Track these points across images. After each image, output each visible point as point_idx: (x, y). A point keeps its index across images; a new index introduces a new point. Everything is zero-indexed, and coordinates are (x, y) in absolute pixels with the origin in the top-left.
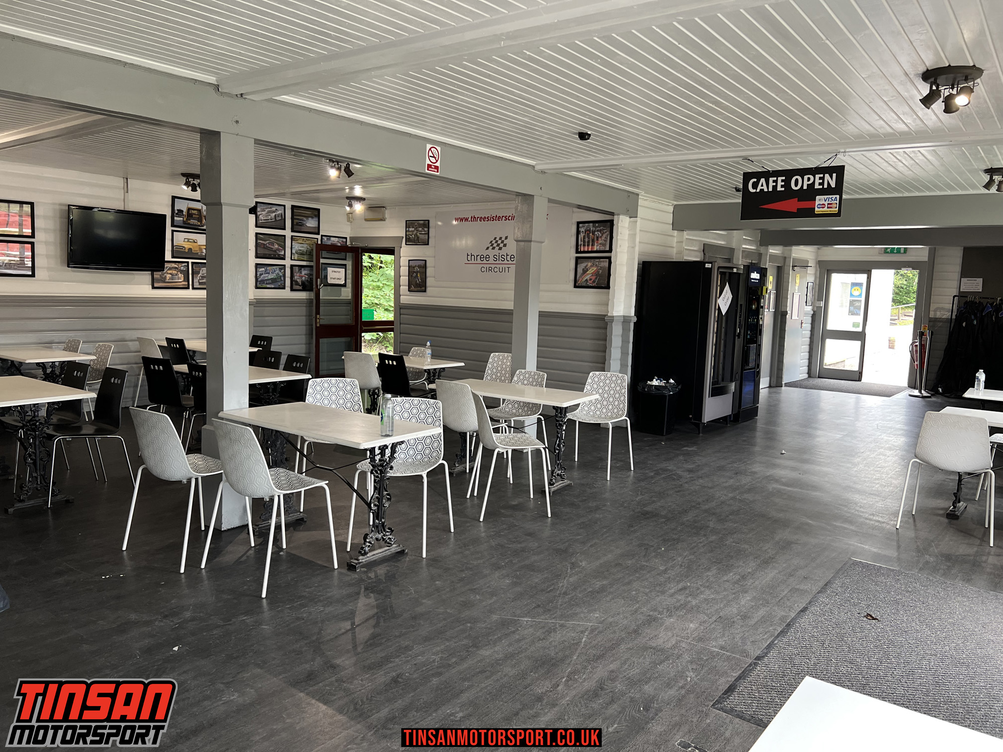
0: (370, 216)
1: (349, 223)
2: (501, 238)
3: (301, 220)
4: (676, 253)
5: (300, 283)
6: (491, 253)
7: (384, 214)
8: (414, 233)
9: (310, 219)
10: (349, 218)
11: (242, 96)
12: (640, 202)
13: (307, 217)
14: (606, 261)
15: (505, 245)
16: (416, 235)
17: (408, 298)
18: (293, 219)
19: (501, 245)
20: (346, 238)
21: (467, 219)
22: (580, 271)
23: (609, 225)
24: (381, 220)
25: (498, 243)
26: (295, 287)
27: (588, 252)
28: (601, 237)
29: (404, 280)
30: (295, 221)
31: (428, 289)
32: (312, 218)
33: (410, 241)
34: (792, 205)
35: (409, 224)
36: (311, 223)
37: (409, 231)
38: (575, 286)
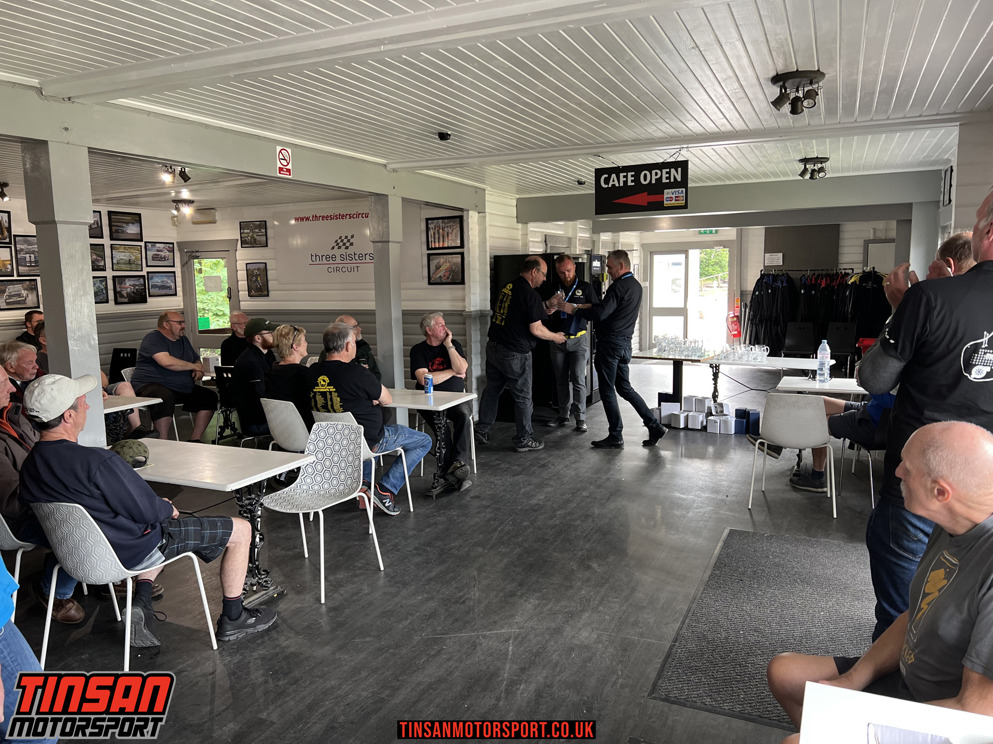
0: (199, 218)
1: (174, 227)
2: (346, 237)
3: (120, 226)
4: (522, 246)
5: (126, 295)
6: (336, 252)
7: (214, 216)
8: (251, 235)
9: (130, 225)
10: (175, 222)
11: (70, 100)
12: (488, 198)
13: (127, 223)
14: (458, 257)
15: (352, 244)
16: (252, 237)
17: (248, 303)
18: (110, 226)
19: (348, 244)
20: (173, 243)
21: (308, 219)
22: (433, 268)
23: (459, 220)
24: (211, 222)
25: (344, 242)
26: (120, 300)
27: (439, 248)
28: (451, 233)
29: (243, 284)
30: (114, 229)
31: (271, 293)
32: (133, 223)
33: (245, 243)
34: (642, 199)
35: (243, 226)
36: (132, 230)
37: (244, 233)
38: (430, 283)
